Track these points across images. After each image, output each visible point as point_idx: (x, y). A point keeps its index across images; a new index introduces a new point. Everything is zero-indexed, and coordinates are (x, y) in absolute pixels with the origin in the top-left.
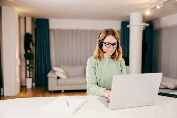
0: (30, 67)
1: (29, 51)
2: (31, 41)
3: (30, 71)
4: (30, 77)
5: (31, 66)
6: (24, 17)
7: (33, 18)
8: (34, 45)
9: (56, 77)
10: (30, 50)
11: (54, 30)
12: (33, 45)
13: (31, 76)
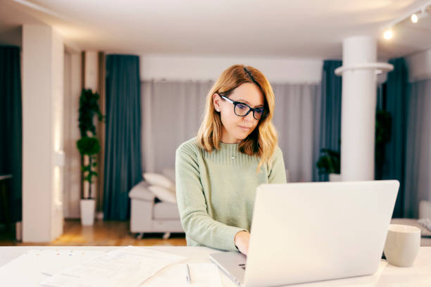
0: (91, 173)
1: (90, 134)
2: (97, 109)
3: (90, 182)
4: (90, 198)
5: (93, 169)
6: (79, 50)
7: (101, 55)
8: (104, 120)
9: (152, 198)
10: (93, 130)
11: (152, 83)
12: (100, 119)
13: (93, 195)
